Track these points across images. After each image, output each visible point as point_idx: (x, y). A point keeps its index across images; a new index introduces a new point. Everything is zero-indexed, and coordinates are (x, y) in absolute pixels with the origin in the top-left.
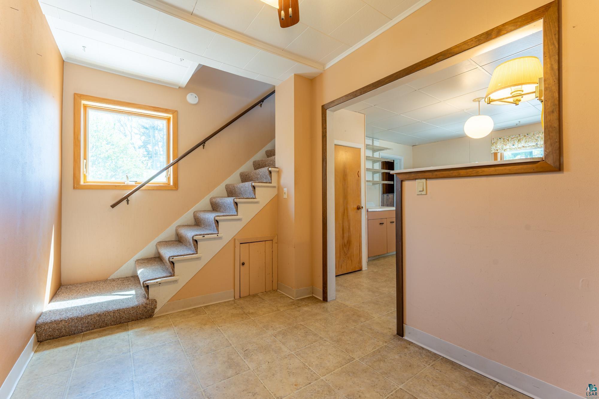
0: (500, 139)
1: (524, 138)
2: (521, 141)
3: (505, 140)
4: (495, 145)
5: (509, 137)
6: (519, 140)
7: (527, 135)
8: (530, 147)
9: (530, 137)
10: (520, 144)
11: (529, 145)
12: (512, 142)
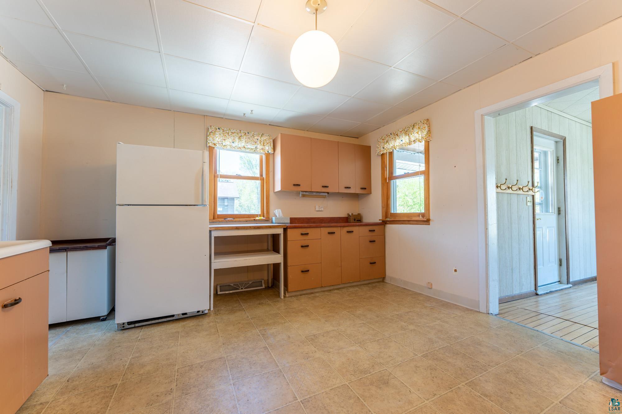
0: (219, 129)
1: (245, 137)
2: (242, 139)
3: (225, 132)
4: (213, 136)
5: (230, 129)
6: (239, 137)
7: (247, 134)
8: (249, 149)
9: (249, 136)
10: (240, 143)
11: (248, 147)
12: (232, 138)
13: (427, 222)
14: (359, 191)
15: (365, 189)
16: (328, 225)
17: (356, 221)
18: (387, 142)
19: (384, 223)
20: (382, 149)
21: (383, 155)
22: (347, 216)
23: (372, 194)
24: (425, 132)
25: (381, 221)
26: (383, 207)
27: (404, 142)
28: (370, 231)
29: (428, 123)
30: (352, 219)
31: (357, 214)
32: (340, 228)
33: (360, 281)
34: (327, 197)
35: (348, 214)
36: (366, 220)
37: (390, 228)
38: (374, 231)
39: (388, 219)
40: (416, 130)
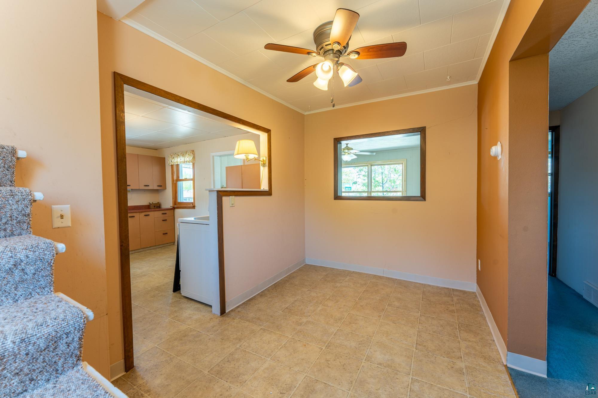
13: (194, 207)
14: (156, 188)
15: (161, 186)
16: (133, 211)
17: (156, 207)
18: (173, 158)
19: (174, 208)
20: (171, 162)
21: (172, 165)
22: (148, 204)
23: (166, 190)
24: (191, 158)
25: (172, 207)
26: (173, 199)
27: (182, 160)
28: (163, 214)
29: (193, 153)
30: (152, 207)
31: (157, 202)
32: (138, 213)
33: (156, 246)
34: (130, 191)
35: (149, 203)
36: (164, 206)
37: (177, 211)
38: (166, 213)
39: (175, 206)
40: (187, 155)
